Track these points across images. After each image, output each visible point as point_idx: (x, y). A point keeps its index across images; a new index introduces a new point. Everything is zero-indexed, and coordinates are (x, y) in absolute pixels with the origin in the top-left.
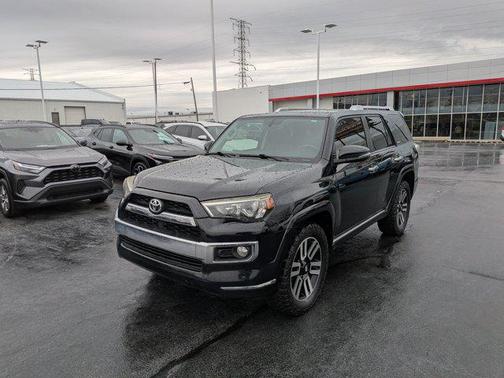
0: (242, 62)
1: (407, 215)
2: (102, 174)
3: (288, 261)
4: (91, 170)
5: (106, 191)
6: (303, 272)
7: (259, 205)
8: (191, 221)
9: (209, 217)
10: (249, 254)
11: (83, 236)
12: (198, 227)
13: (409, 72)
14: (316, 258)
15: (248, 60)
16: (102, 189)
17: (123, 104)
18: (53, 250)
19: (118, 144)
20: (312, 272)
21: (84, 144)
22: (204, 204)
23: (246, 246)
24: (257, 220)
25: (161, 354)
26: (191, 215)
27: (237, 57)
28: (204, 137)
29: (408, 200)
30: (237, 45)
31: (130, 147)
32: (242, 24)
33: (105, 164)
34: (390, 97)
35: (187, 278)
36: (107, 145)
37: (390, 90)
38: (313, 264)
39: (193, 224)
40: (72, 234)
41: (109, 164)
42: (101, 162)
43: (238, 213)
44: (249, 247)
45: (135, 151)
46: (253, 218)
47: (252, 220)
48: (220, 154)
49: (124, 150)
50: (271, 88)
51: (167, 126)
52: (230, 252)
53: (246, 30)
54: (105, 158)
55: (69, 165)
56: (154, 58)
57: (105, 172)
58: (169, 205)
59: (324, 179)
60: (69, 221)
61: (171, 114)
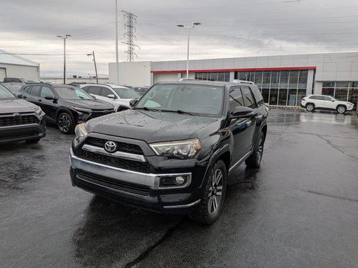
0: (130, 43)
1: (261, 153)
2: (38, 121)
3: (207, 187)
4: (30, 118)
5: (41, 135)
6: (213, 194)
7: (191, 147)
8: (141, 158)
9: (156, 155)
10: (185, 182)
11: (27, 169)
12: (147, 162)
13: (245, 59)
14: (220, 184)
15: (135, 42)
16: (38, 133)
17: (38, 68)
18: (4, 181)
19: (46, 98)
20: (218, 193)
21: (20, 97)
22: (152, 146)
23: (183, 176)
24: (190, 158)
25: (118, 258)
26: (142, 154)
27: (126, 39)
28: (113, 96)
29: (262, 144)
30: (126, 30)
31: (55, 101)
32: (130, 16)
33: (40, 114)
34: (232, 75)
35: (136, 200)
36: (36, 99)
37: (232, 70)
38: (218, 188)
39: (144, 160)
40: (18, 168)
41: (43, 114)
42: (38, 112)
43: (175, 152)
44: (185, 177)
45: (59, 104)
46: (187, 156)
47: (186, 157)
48: (146, 109)
49: (50, 103)
50: (152, 64)
51: (82, 86)
52: (171, 181)
53: (134, 21)
54: (40, 109)
55: (12, 114)
56: (66, 35)
57: (40, 119)
58: (121, 146)
59: (222, 131)
60: (13, 158)
61: (75, 77)
